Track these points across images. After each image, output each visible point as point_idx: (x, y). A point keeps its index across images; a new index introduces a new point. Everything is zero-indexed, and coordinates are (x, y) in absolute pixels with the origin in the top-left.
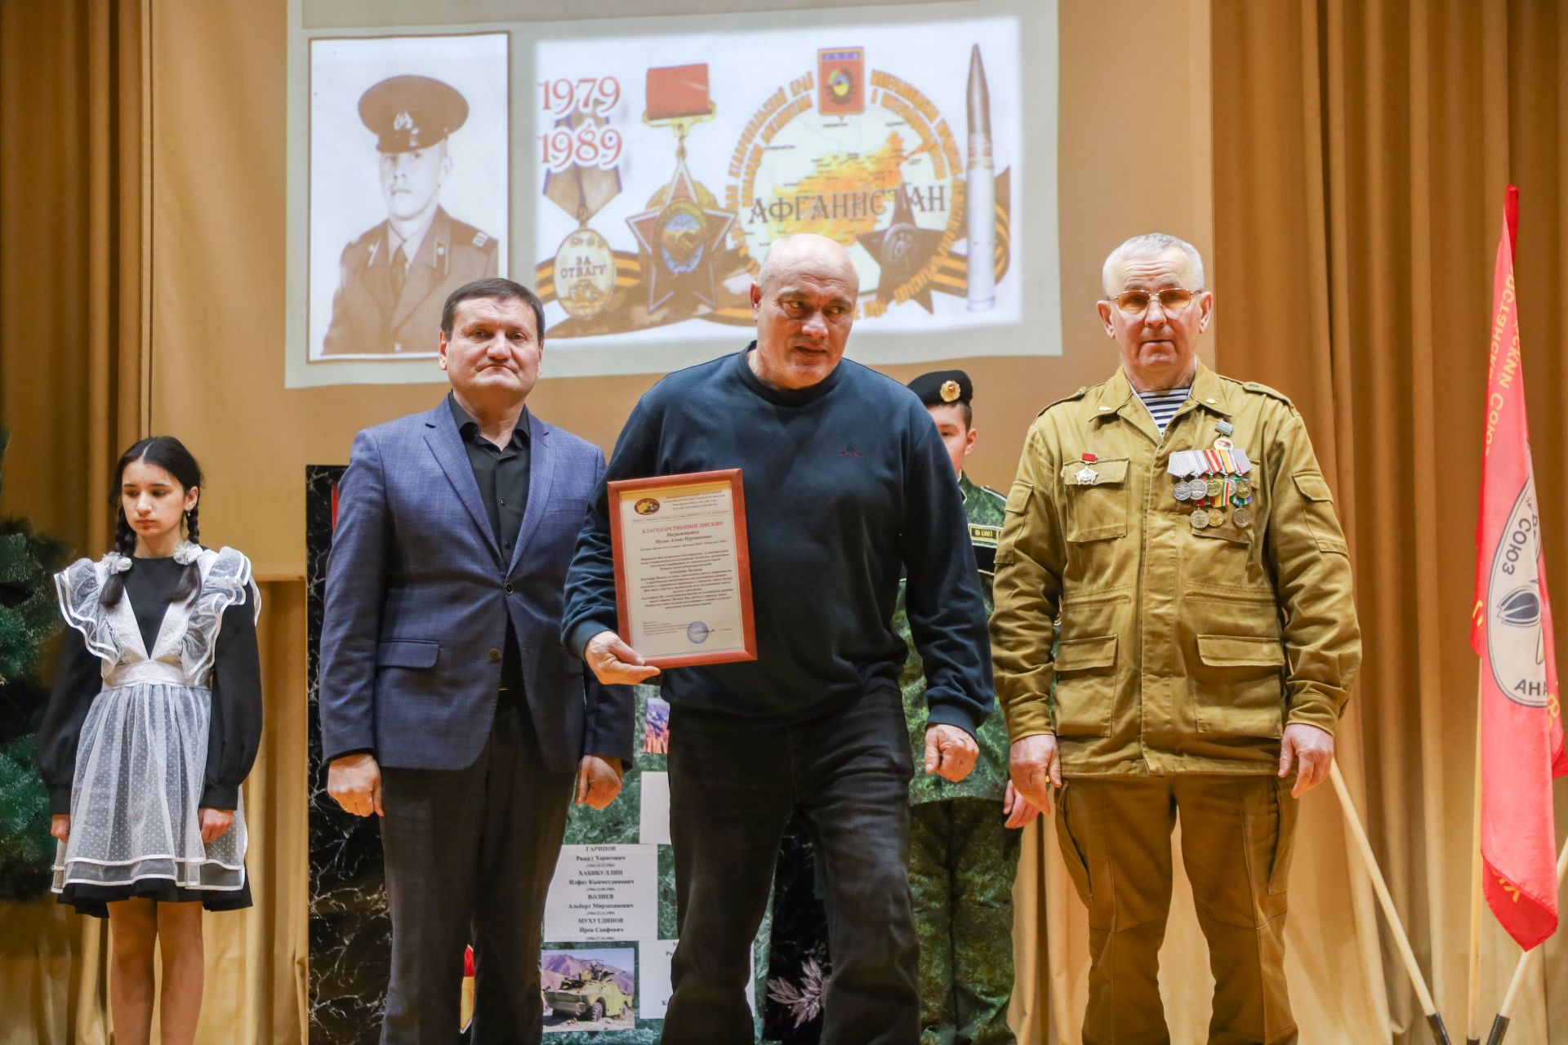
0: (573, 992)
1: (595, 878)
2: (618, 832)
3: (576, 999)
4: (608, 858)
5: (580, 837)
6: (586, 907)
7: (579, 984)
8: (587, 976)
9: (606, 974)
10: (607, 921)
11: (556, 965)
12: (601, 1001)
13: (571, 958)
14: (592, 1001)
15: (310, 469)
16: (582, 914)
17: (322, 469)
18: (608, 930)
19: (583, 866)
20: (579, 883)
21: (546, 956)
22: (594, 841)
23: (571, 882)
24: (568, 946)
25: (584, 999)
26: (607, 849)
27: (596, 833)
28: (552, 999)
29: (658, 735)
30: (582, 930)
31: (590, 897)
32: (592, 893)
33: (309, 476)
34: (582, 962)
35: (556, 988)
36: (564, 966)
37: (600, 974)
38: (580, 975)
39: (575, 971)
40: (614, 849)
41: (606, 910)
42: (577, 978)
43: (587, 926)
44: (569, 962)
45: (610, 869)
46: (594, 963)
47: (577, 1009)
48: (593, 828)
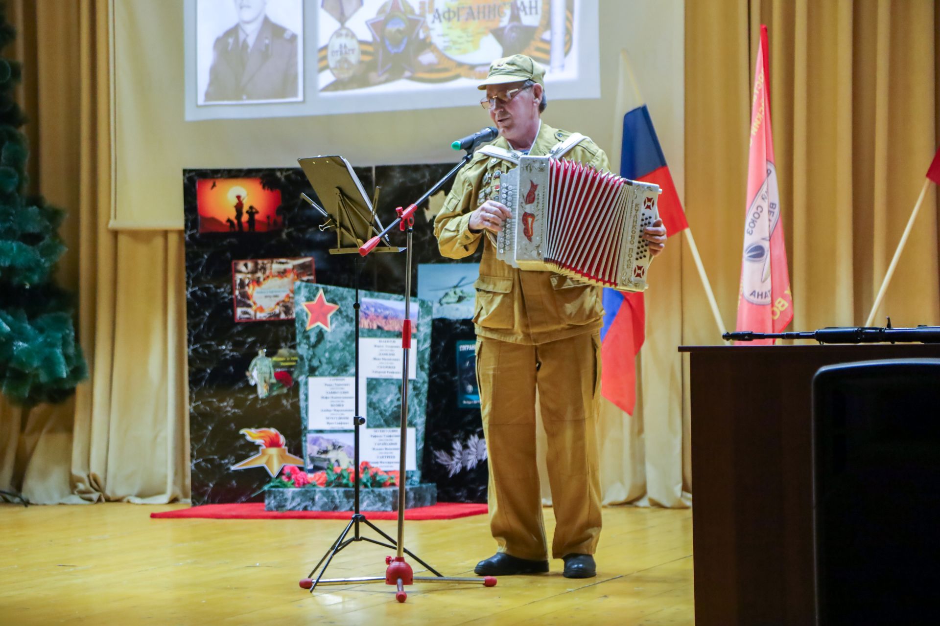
0: (323, 456)
1: (335, 395)
2: (346, 371)
3: (325, 460)
4: (341, 385)
5: (327, 373)
6: (330, 411)
7: (326, 452)
8: (330, 447)
9: (340, 447)
10: (341, 418)
11: (315, 442)
12: (337, 461)
13: (323, 438)
14: (333, 461)
15: (185, 171)
16: (328, 414)
17: (191, 171)
18: (341, 423)
19: (328, 389)
20: (326, 398)
21: (310, 436)
22: (334, 375)
23: (322, 397)
24: (321, 431)
25: (329, 460)
26: (340, 380)
27: (334, 371)
28: (313, 460)
29: (366, 318)
30: (328, 423)
31: (332, 405)
32: (333, 403)
33: (184, 175)
34: (328, 440)
35: (315, 454)
36: (318, 443)
37: (336, 447)
38: (327, 447)
39: (325, 445)
40: (343, 380)
41: (340, 412)
42: (325, 449)
43: (330, 421)
44: (321, 440)
45: (342, 391)
46: (334, 441)
47: (325, 465)
48: (333, 368)
